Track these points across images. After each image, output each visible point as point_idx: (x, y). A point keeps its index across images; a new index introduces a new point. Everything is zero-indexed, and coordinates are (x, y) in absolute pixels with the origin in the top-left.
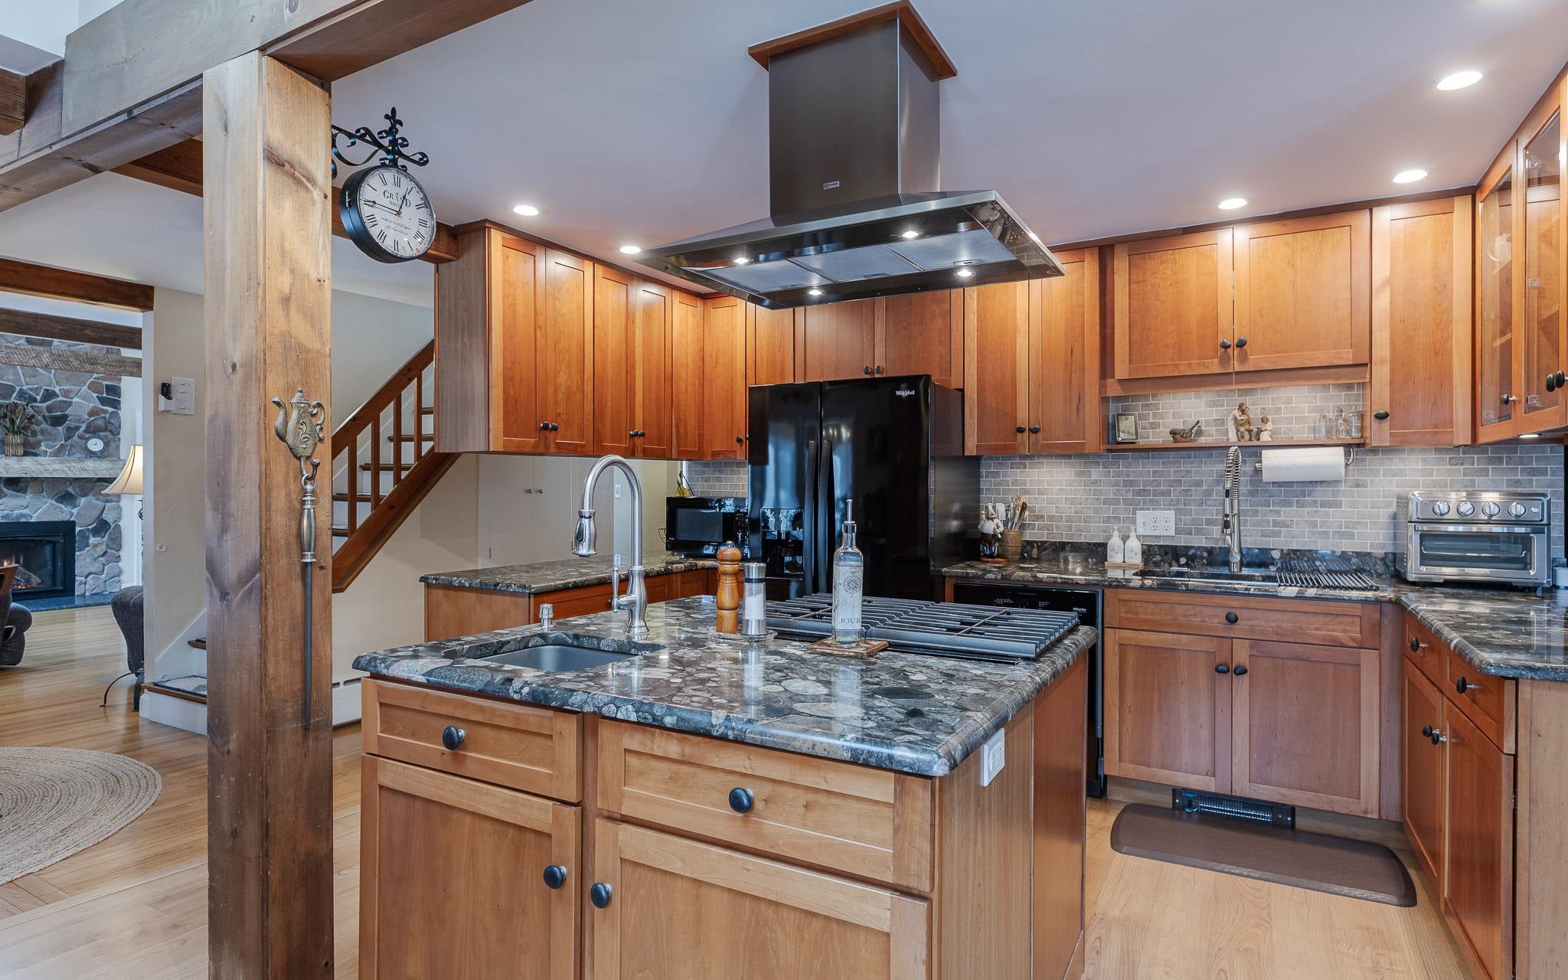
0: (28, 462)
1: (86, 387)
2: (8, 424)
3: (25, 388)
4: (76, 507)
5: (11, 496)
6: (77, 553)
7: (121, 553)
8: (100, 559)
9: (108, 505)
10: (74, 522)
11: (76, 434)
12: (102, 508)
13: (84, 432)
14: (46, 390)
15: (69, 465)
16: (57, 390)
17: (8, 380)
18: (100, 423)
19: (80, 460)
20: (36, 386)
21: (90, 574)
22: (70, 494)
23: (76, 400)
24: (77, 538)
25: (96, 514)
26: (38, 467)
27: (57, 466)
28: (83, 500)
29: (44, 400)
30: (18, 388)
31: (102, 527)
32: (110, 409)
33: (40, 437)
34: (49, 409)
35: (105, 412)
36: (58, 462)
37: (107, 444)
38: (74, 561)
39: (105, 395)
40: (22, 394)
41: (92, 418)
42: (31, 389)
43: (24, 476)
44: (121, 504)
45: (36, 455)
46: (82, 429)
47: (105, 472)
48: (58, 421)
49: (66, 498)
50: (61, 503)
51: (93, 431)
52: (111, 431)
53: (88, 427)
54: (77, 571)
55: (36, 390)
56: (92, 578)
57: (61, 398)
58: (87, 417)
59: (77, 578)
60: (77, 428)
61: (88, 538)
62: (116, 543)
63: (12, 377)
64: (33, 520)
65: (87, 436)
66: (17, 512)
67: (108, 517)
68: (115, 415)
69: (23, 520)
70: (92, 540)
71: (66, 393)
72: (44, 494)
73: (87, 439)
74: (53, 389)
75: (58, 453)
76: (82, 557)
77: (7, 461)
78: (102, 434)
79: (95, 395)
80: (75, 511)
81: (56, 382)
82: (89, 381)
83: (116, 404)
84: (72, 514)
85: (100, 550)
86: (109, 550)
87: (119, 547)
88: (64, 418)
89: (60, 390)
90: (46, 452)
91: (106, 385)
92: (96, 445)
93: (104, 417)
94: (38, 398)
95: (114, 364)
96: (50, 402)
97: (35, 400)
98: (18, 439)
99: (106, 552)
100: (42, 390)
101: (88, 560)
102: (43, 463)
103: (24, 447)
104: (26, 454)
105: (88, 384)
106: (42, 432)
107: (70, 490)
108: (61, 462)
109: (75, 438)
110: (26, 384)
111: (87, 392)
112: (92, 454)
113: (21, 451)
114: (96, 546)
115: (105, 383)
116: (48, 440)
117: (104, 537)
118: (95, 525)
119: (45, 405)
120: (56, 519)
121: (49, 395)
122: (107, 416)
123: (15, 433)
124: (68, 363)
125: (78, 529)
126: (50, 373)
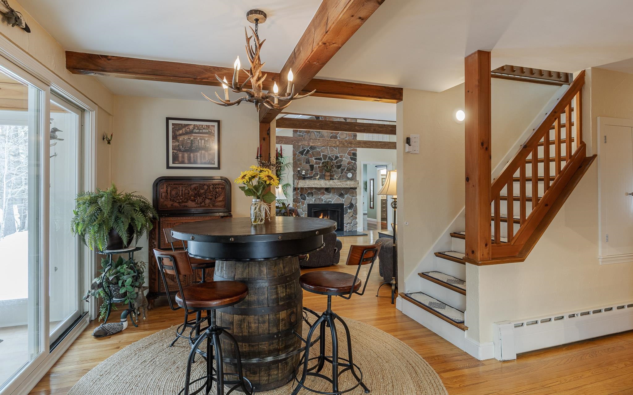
0: (331, 181)
1: (347, 154)
2: (326, 169)
3: (330, 155)
4: (344, 198)
5: (327, 194)
6: (344, 215)
7: (357, 216)
8: (351, 218)
9: (353, 197)
10: (344, 204)
11: (344, 171)
12: (351, 199)
13: (346, 170)
14: (336, 156)
15: (342, 183)
16: (339, 156)
17: (326, 153)
18: (351, 167)
19: (346, 181)
21: (348, 223)
22: (342, 194)
23: (344, 159)
24: (344, 210)
25: (349, 201)
26: (334, 184)
27: (339, 183)
28: (346, 196)
29: (335, 160)
30: (328, 156)
31: (352, 206)
32: (354, 162)
33: (334, 173)
34: (337, 163)
35: (352, 163)
36: (339, 182)
37: (353, 175)
38: (344, 218)
39: (352, 157)
40: (329, 157)
41: (349, 165)
42: (332, 156)
43: (330, 187)
44: (357, 197)
45: (333, 179)
46: (346, 169)
47: (353, 185)
48: (339, 167)
49: (341, 195)
50: (340, 197)
51: (349, 170)
52: (354, 170)
53: (347, 169)
54: (345, 222)
55: (333, 156)
56: (349, 225)
57: (340, 159)
58: (347, 165)
59: (344, 225)
60: (344, 169)
61: (347, 210)
62: (355, 212)
63: (327, 152)
64: (332, 203)
65: (347, 172)
66: (328, 200)
67: (353, 202)
68: (355, 164)
69: (330, 203)
70: (349, 211)
71: (341, 156)
72: (335, 194)
73: (347, 173)
75: (339, 179)
76: (346, 217)
77: (326, 182)
78: (351, 171)
79: (349, 157)
80: (344, 200)
81: (339, 153)
82: (347, 151)
83: (355, 160)
85: (351, 214)
86: (354, 215)
87: (356, 214)
88: (341, 165)
90: (336, 178)
91: (353, 153)
92: (350, 175)
93: (352, 165)
94: (334, 159)
95: (357, 143)
96: (337, 160)
97: (333, 160)
98: (328, 174)
99: (353, 215)
101: (347, 218)
102: (335, 182)
103: (330, 177)
104: (331, 179)
106: (335, 171)
107: (342, 192)
108: (340, 182)
109: (344, 173)
111: (347, 156)
112: (348, 179)
113: (329, 179)
114: (350, 213)
115: (352, 152)
116: (336, 174)
117: (352, 210)
118: (349, 205)
119: (335, 161)
120: (338, 203)
121: (337, 158)
122: (353, 164)
123: (328, 172)
124: (344, 144)
125: (345, 206)
126: (337, 149)
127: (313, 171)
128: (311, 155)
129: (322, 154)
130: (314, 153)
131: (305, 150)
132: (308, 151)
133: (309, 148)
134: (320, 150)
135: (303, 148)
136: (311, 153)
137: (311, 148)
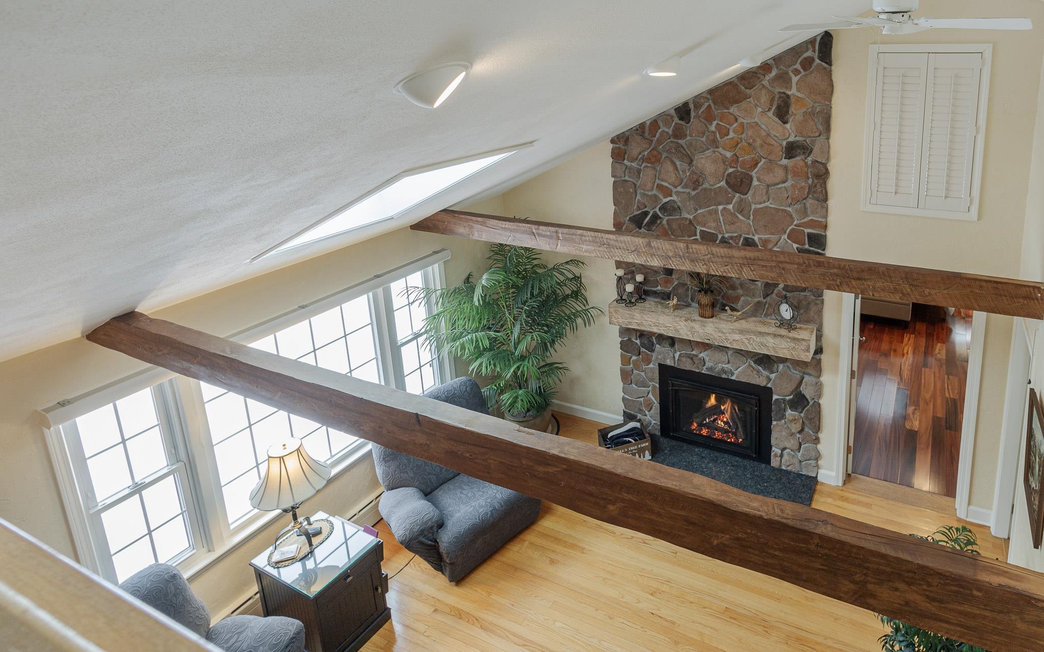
1: (786, 236)
3: (726, 235)
4: (772, 372)
6: (774, 423)
7: (821, 436)
8: (796, 436)
9: (807, 378)
10: (771, 388)
11: (775, 291)
12: (800, 380)
13: (782, 289)
14: (745, 239)
15: (749, 337)
16: (756, 238)
19: (763, 332)
20: (735, 235)
21: (787, 448)
22: (767, 357)
24: (773, 407)
25: (793, 385)
26: (720, 335)
28: (780, 366)
30: (720, 236)
31: (800, 401)
33: (740, 291)
38: (770, 430)
39: (807, 246)
42: (732, 238)
44: (822, 378)
45: (719, 317)
49: (765, 362)
50: (760, 367)
54: (773, 441)
56: (791, 454)
59: (773, 448)
60: (776, 285)
61: (785, 410)
62: (816, 422)
63: (713, 225)
64: (733, 378)
65: (785, 296)
66: (720, 366)
67: (808, 394)
69: (724, 376)
70: (789, 413)
71: (765, 243)
73: (781, 302)
74: (753, 237)
75: (751, 314)
76: (778, 429)
79: (795, 246)
80: (773, 376)
81: (755, 230)
82: (790, 228)
84: (769, 379)
85: (798, 425)
86: (807, 429)
87: (818, 429)
89: (759, 238)
91: (809, 234)
92: (788, 309)
99: (804, 429)
100: (742, 239)
101: (785, 432)
102: (724, 331)
105: (788, 232)
109: (774, 295)
110: (727, 232)
111: (787, 242)
114: (793, 420)
115: (807, 231)
117: (801, 412)
118: (791, 397)
125: (775, 397)
126: (749, 219)
127: (673, 276)
128: (664, 229)
129: (699, 228)
130: (675, 226)
131: (646, 214)
132: (655, 217)
133: (657, 210)
134: (691, 217)
135: (638, 208)
136: (665, 222)
137: (663, 208)
